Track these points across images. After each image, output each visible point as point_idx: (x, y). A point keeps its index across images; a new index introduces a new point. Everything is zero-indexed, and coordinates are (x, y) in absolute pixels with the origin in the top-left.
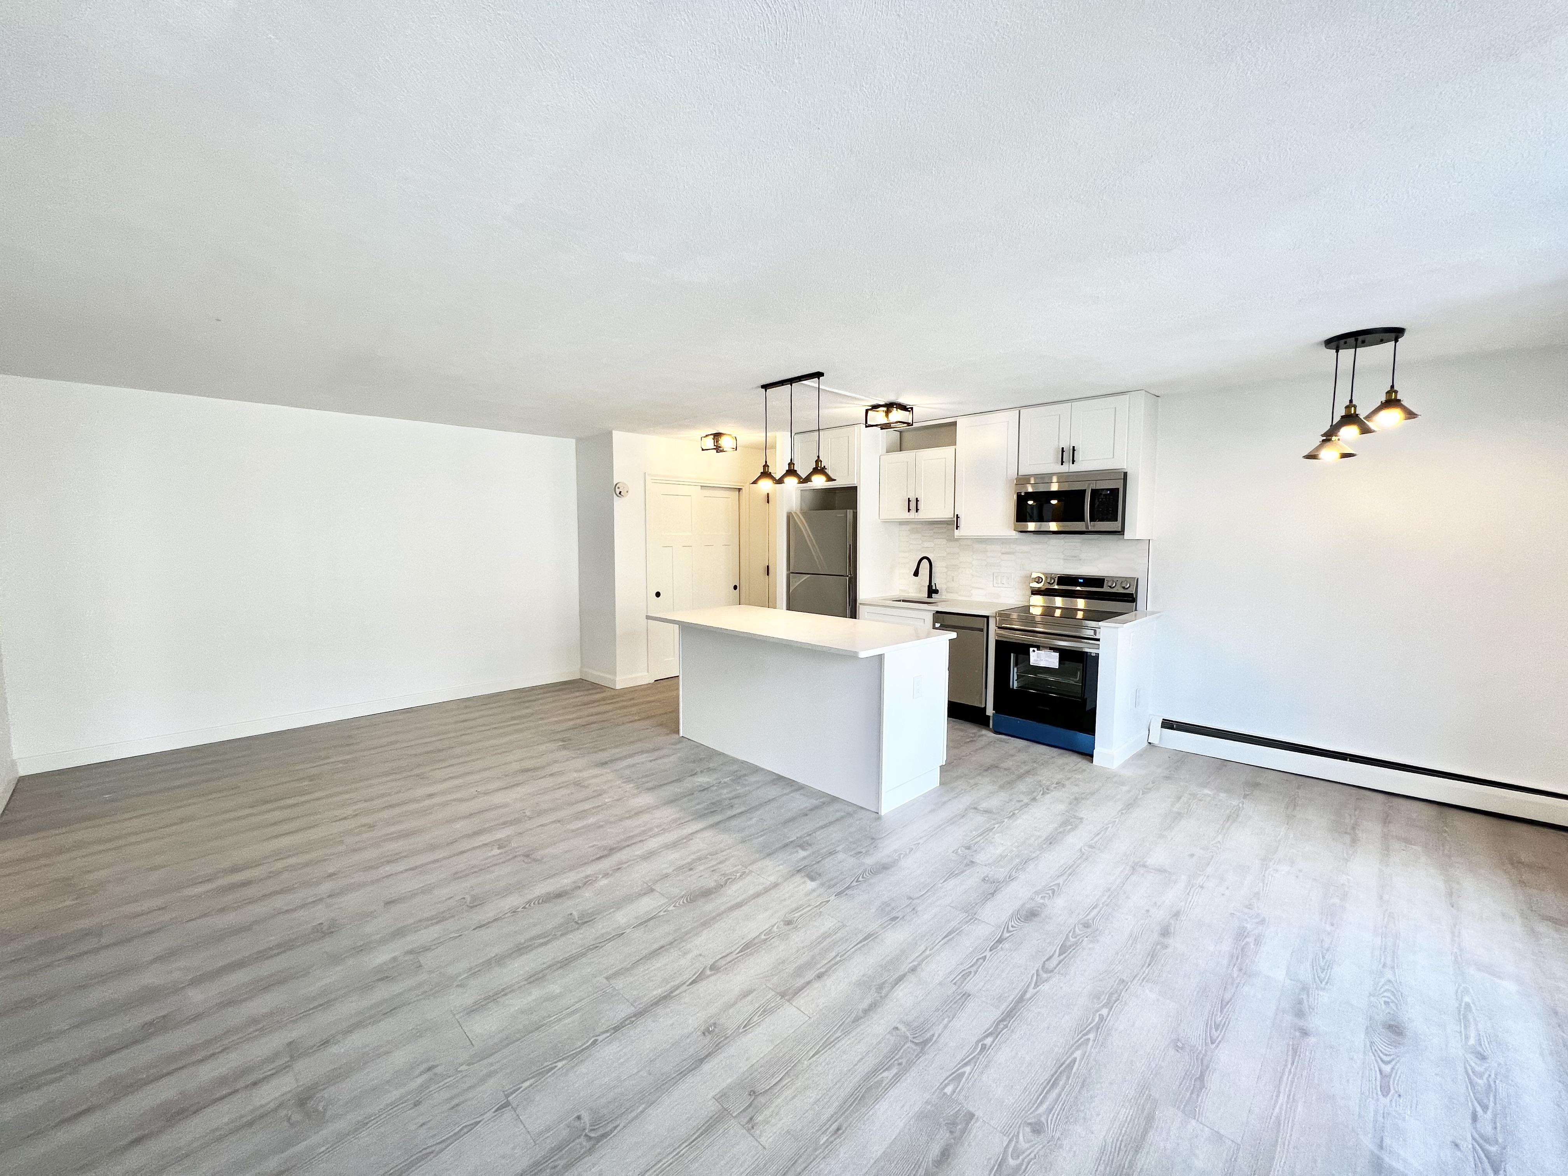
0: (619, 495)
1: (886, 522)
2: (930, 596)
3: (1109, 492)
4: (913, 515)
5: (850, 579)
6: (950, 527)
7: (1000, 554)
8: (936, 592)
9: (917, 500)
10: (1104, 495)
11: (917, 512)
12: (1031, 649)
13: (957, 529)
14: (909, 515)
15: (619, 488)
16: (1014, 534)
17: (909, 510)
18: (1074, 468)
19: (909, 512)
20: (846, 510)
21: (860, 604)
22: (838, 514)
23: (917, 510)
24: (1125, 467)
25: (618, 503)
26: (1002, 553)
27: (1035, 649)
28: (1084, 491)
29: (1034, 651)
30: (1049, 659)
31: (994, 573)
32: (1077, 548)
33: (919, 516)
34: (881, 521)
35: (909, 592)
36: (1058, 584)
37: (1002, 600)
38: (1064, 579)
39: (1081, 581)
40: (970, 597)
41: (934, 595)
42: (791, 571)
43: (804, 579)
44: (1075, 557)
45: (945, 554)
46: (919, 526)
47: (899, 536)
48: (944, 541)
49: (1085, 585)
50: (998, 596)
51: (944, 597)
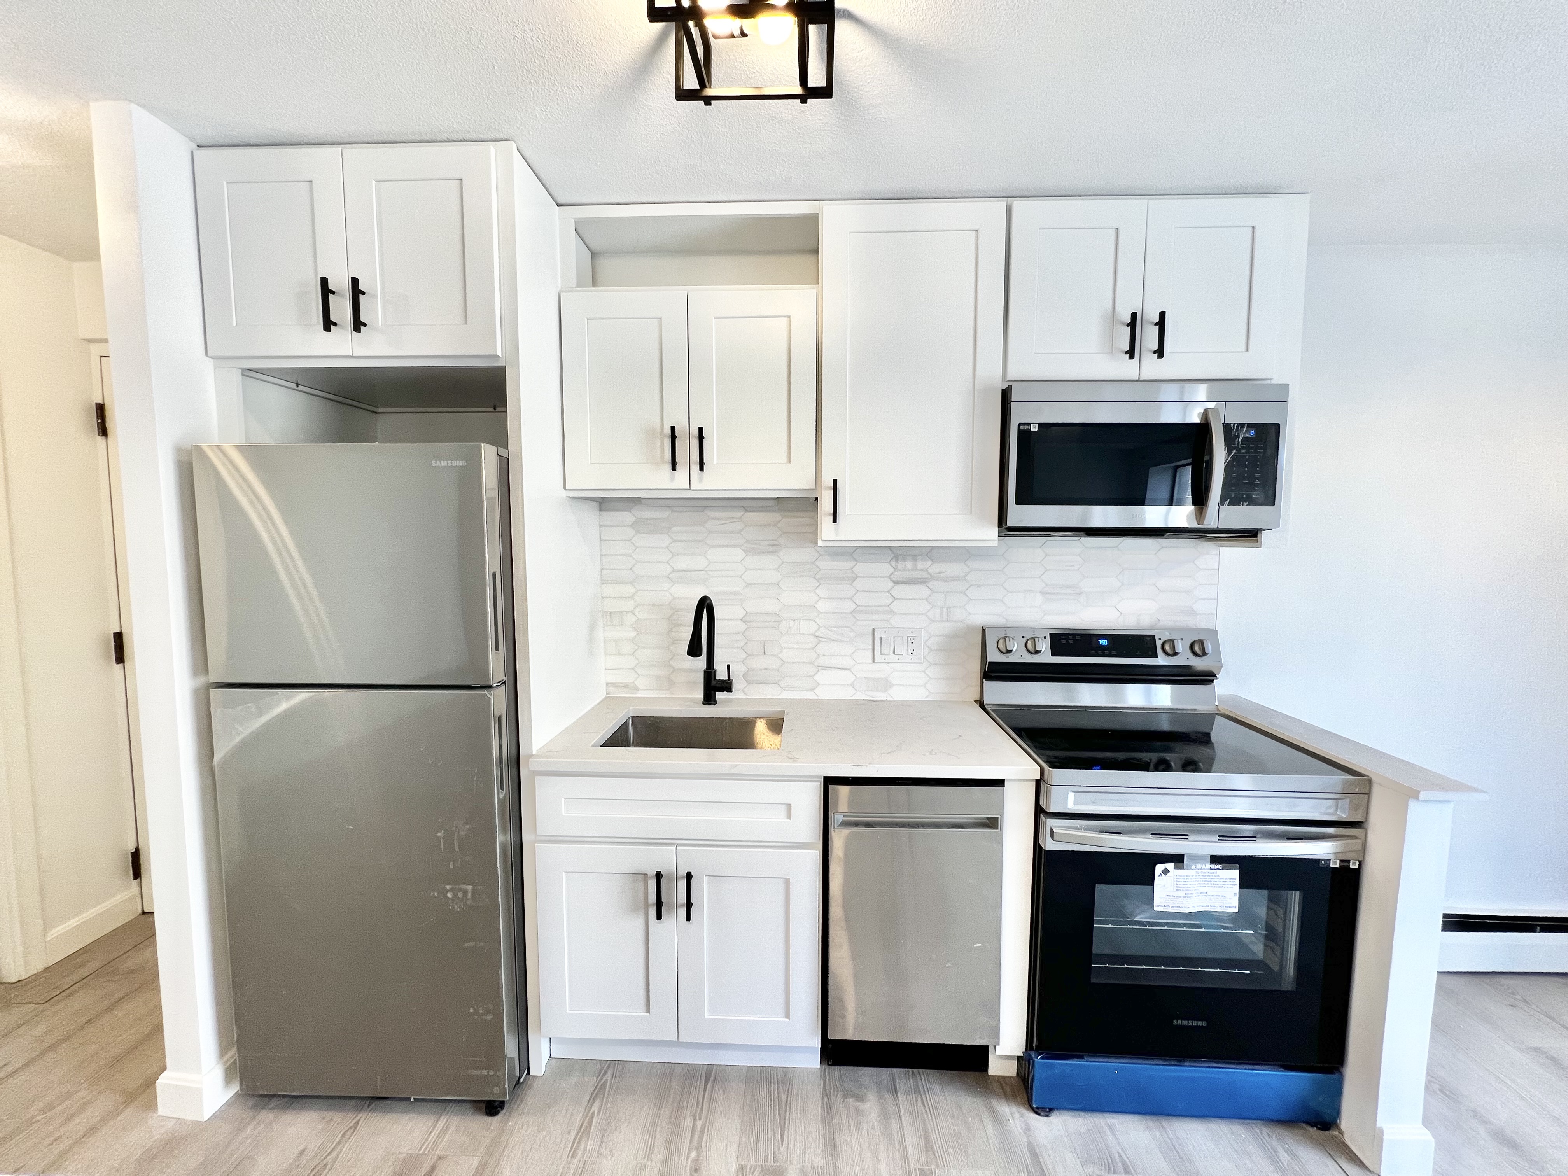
2: (709, 699)
3: (1252, 433)
4: (685, 477)
7: (891, 584)
8: (727, 686)
9: (701, 436)
10: (1244, 439)
11: (701, 469)
12: (1158, 869)
13: (833, 520)
14: (672, 479)
16: (993, 535)
17: (674, 464)
19: (673, 468)
20: (473, 445)
21: (537, 773)
22: (442, 457)
23: (702, 465)
26: (896, 583)
27: (1170, 866)
29: (1166, 872)
30: (1211, 891)
31: (874, 629)
32: (1073, 568)
33: (701, 480)
34: (565, 494)
35: (637, 689)
36: (1054, 654)
37: (897, 694)
38: (1063, 639)
39: (1104, 642)
40: (812, 690)
41: (720, 695)
42: (214, 678)
43: (284, 706)
44: (1068, 587)
45: (748, 585)
46: (665, 514)
47: (601, 540)
48: (739, 553)
49: (1114, 653)
50: (886, 684)
51: (742, 696)
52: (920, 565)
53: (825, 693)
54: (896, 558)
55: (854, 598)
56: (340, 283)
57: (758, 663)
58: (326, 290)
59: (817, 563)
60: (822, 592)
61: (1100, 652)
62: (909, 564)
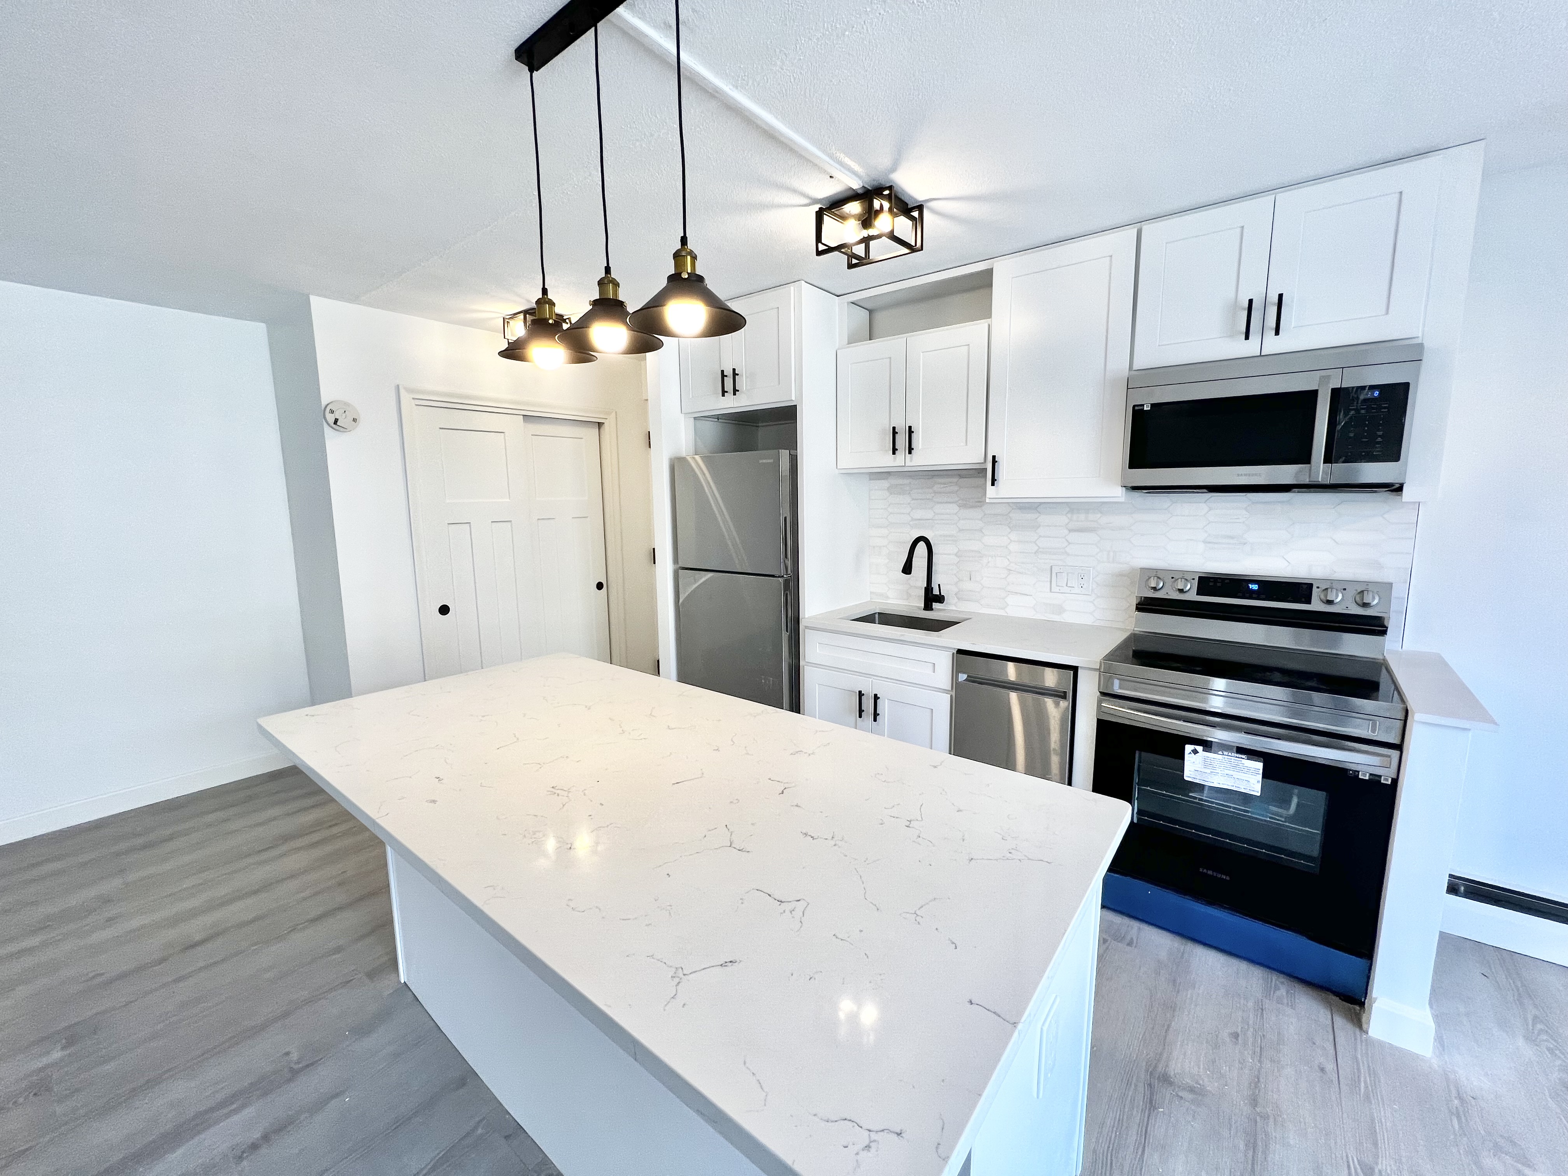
0: (334, 426)
1: (851, 474)
2: (928, 607)
3: (1376, 393)
4: (901, 459)
5: (787, 582)
6: (978, 481)
7: (1066, 532)
8: (940, 599)
9: (911, 431)
10: (1365, 400)
11: (910, 453)
12: (1189, 748)
13: (993, 484)
14: (895, 459)
15: (332, 412)
16: (1118, 493)
17: (894, 450)
18: (1273, 345)
19: (894, 453)
20: (777, 451)
21: (806, 627)
22: (764, 458)
23: (910, 450)
24: (1420, 335)
25: (334, 442)
26: (1070, 531)
27: (1199, 748)
28: (1313, 394)
29: (1195, 752)
30: (1237, 775)
31: (1051, 567)
32: (1238, 521)
33: (911, 461)
34: (837, 471)
35: (888, 598)
36: (1199, 593)
37: (1069, 618)
38: (1212, 582)
39: (1255, 587)
40: (1003, 609)
41: (935, 605)
42: (681, 564)
43: (703, 579)
44: (1232, 538)
45: (960, 530)
46: (906, 481)
47: (870, 499)
48: (954, 508)
49: (1263, 596)
50: (1060, 610)
51: (954, 608)
52: (1091, 517)
53: (1012, 612)
54: (1072, 511)
55: (1037, 542)
56: (729, 372)
57: (967, 585)
58: (723, 376)
59: (1011, 515)
60: (1014, 536)
61: (1248, 595)
62: (1082, 516)
